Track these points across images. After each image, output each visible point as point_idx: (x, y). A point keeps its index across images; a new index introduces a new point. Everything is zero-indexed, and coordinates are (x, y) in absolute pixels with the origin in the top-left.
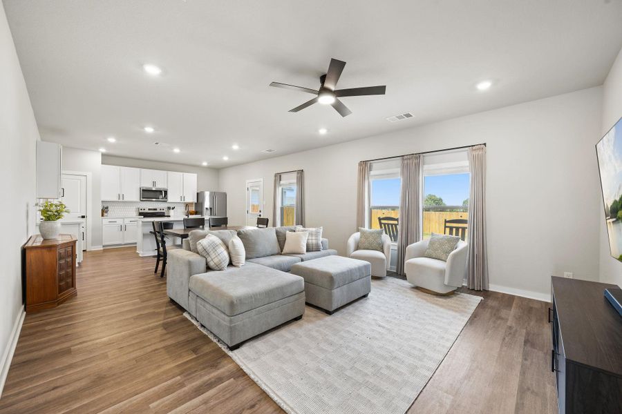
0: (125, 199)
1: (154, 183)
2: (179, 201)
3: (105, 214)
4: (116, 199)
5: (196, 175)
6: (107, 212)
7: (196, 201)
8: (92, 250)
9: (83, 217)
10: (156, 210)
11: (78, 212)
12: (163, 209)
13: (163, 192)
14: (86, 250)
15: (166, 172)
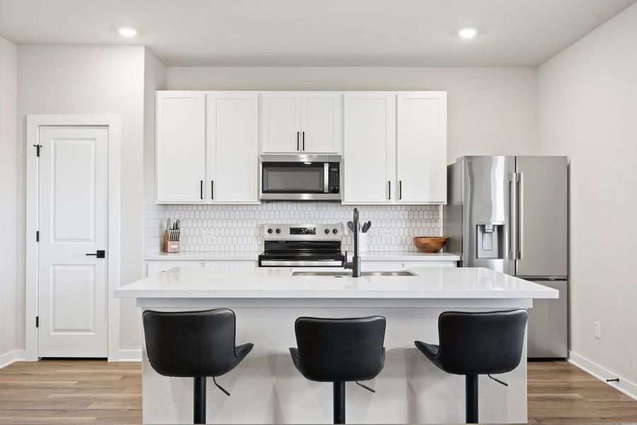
0: (219, 198)
1: (301, 138)
2: (381, 198)
3: (172, 246)
4: (195, 198)
5: (442, 95)
6: (176, 238)
7: (443, 199)
8: (120, 360)
9: (101, 254)
10: (312, 232)
11: (89, 240)
12: (335, 231)
13: (326, 167)
14: (106, 359)
15: (337, 94)
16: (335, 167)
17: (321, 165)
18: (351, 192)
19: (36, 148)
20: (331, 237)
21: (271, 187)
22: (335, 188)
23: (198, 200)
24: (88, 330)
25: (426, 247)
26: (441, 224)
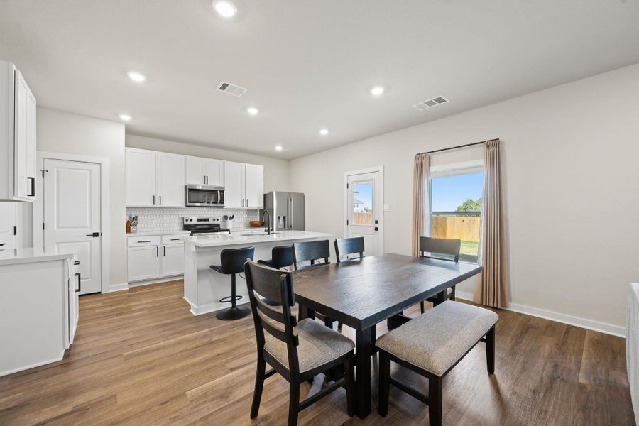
0: (164, 205)
1: (206, 179)
2: (240, 206)
3: (132, 229)
4: (150, 204)
5: (262, 167)
6: (135, 226)
7: (263, 207)
8: (111, 291)
9: (95, 235)
10: (208, 220)
11: (87, 227)
12: (218, 220)
13: (219, 192)
14: (100, 293)
15: (221, 162)
16: (222, 192)
17: (216, 192)
18: (228, 203)
19: (42, 172)
20: (216, 222)
21: (192, 200)
22: (222, 201)
23: (152, 205)
24: (87, 278)
25: (253, 225)
26: (258, 216)
